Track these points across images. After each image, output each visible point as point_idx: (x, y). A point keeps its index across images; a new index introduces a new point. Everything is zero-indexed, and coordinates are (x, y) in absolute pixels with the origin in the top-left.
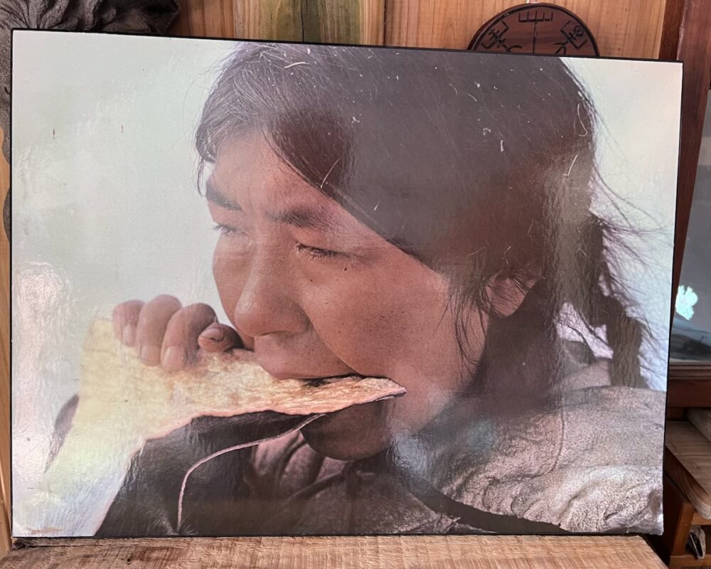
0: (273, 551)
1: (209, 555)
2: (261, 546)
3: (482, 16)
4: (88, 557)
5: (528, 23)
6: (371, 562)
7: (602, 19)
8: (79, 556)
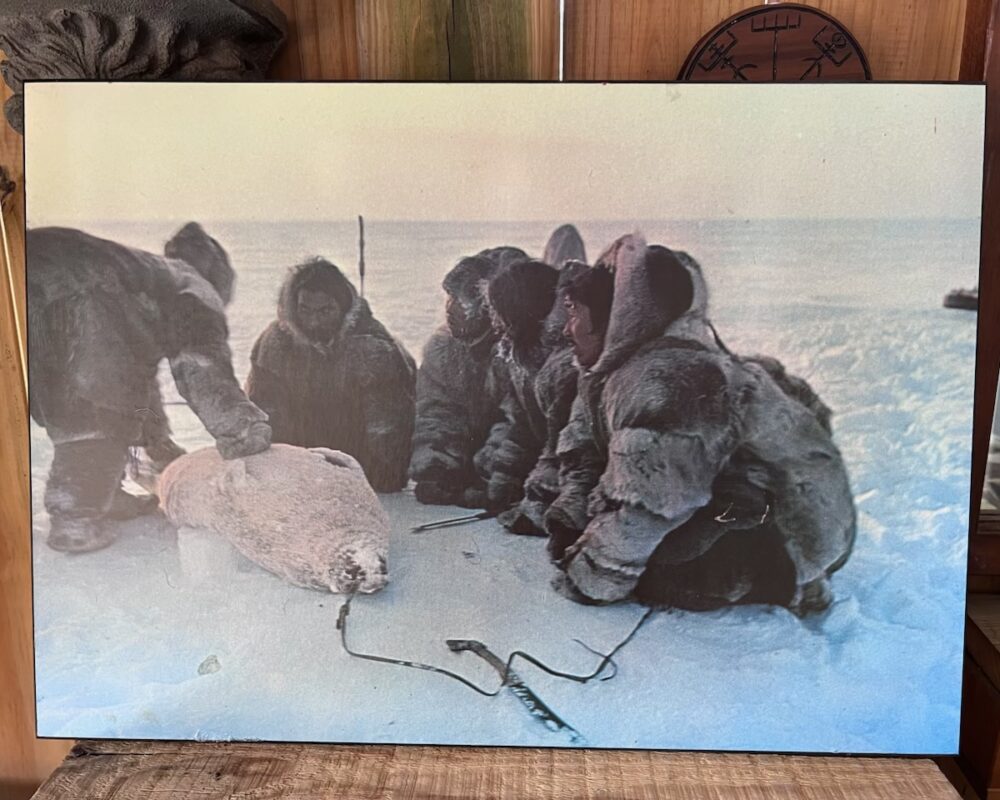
0: (409, 768)
1: (323, 770)
2: (394, 760)
3: (700, 25)
4: (167, 768)
5: (765, 32)
6: (542, 786)
7: (874, 21)
8: (155, 768)
